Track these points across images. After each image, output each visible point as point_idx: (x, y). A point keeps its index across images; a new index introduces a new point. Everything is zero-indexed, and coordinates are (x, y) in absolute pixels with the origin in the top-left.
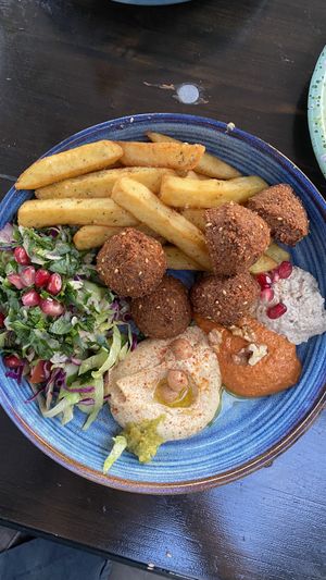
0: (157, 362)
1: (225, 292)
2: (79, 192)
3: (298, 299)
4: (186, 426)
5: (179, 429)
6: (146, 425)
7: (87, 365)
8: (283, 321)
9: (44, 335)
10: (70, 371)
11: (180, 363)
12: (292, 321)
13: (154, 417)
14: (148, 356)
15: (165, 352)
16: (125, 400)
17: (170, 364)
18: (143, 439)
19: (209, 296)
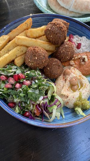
0: (65, 82)
1: (66, 46)
2: (5, 52)
3: (80, 40)
4: (88, 91)
5: (87, 93)
6: (79, 99)
7: (49, 95)
8: (82, 47)
9: (32, 91)
10: (46, 101)
11: (71, 76)
12: (84, 46)
13: (79, 95)
14: (61, 82)
15: (64, 78)
16: (68, 97)
17: (68, 79)
18: (82, 102)
19: (64, 50)
